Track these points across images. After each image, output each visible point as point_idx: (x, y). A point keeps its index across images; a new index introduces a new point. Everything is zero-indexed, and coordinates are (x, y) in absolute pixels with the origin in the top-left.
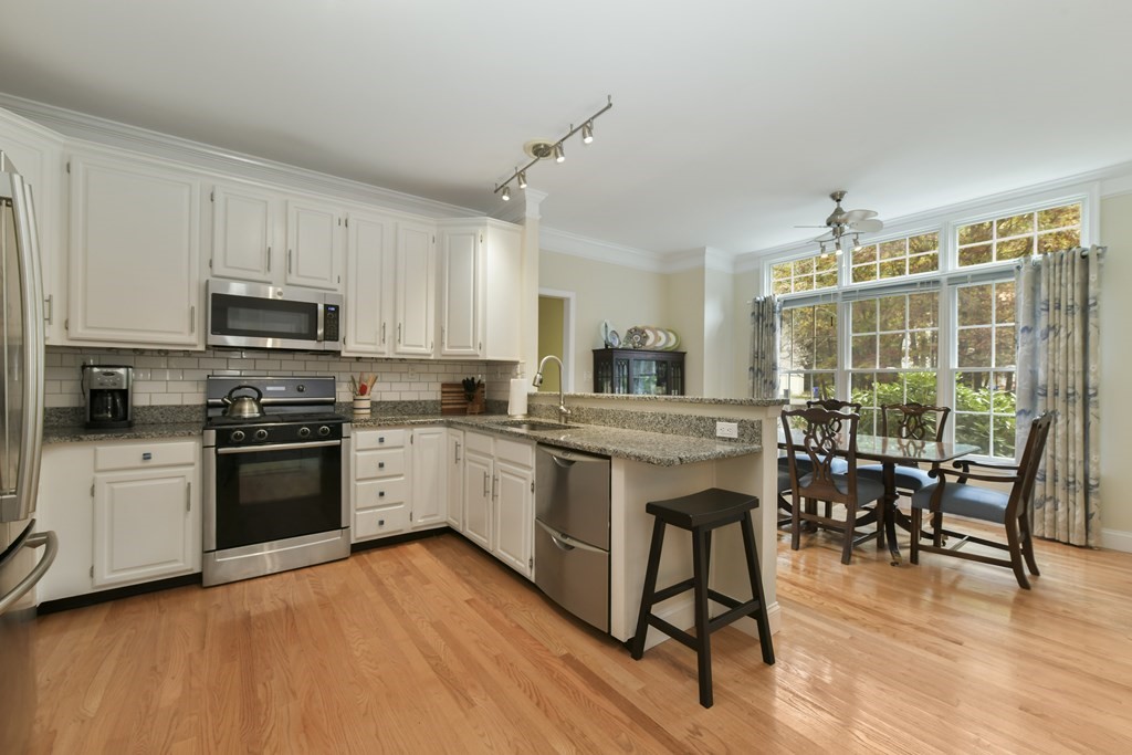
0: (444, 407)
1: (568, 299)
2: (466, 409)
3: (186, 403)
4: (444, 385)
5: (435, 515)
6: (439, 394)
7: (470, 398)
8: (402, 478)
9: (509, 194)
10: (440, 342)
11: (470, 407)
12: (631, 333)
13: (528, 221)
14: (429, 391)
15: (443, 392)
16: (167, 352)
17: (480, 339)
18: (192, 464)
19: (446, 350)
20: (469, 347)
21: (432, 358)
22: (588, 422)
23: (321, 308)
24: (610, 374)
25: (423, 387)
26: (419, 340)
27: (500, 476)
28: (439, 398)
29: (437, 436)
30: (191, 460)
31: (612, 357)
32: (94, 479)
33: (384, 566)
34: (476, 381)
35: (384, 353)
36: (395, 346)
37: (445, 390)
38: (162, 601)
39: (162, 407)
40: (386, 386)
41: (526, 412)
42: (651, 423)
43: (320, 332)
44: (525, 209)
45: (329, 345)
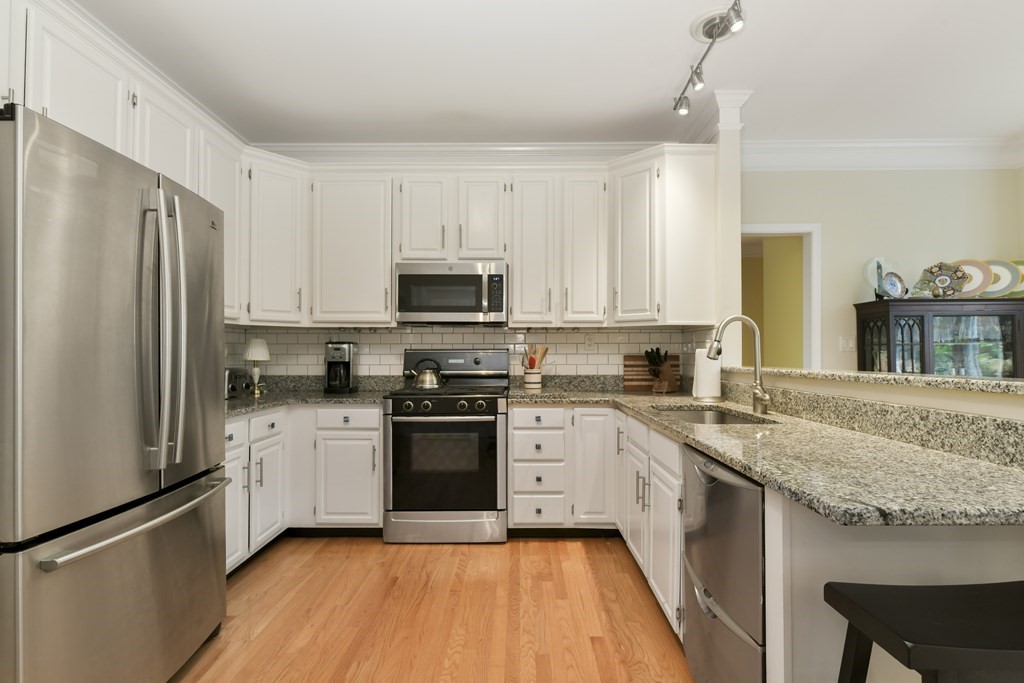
0: (626, 383)
1: (809, 234)
2: (651, 387)
3: (392, 374)
4: (627, 358)
5: (602, 513)
6: (622, 368)
7: (656, 374)
8: (562, 464)
9: (688, 106)
10: (613, 306)
11: (656, 384)
12: (930, 274)
13: (722, 138)
14: (609, 364)
15: (625, 366)
16: (375, 330)
17: (658, 299)
18: (377, 429)
19: (620, 315)
20: (645, 310)
21: (605, 325)
22: (797, 413)
23: (485, 279)
24: (884, 340)
25: (603, 359)
26: (590, 306)
27: (654, 480)
28: (621, 372)
29: (602, 419)
30: (376, 425)
31: (888, 312)
32: (316, 435)
33: (532, 562)
34: (662, 352)
35: (551, 323)
36: (562, 314)
37: (627, 363)
38: (354, 547)
39: (376, 377)
40: (560, 359)
41: (718, 394)
42: (899, 425)
43: (485, 303)
44: (718, 121)
45: (492, 317)
